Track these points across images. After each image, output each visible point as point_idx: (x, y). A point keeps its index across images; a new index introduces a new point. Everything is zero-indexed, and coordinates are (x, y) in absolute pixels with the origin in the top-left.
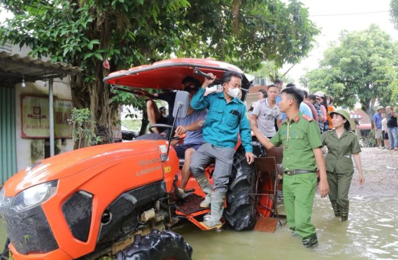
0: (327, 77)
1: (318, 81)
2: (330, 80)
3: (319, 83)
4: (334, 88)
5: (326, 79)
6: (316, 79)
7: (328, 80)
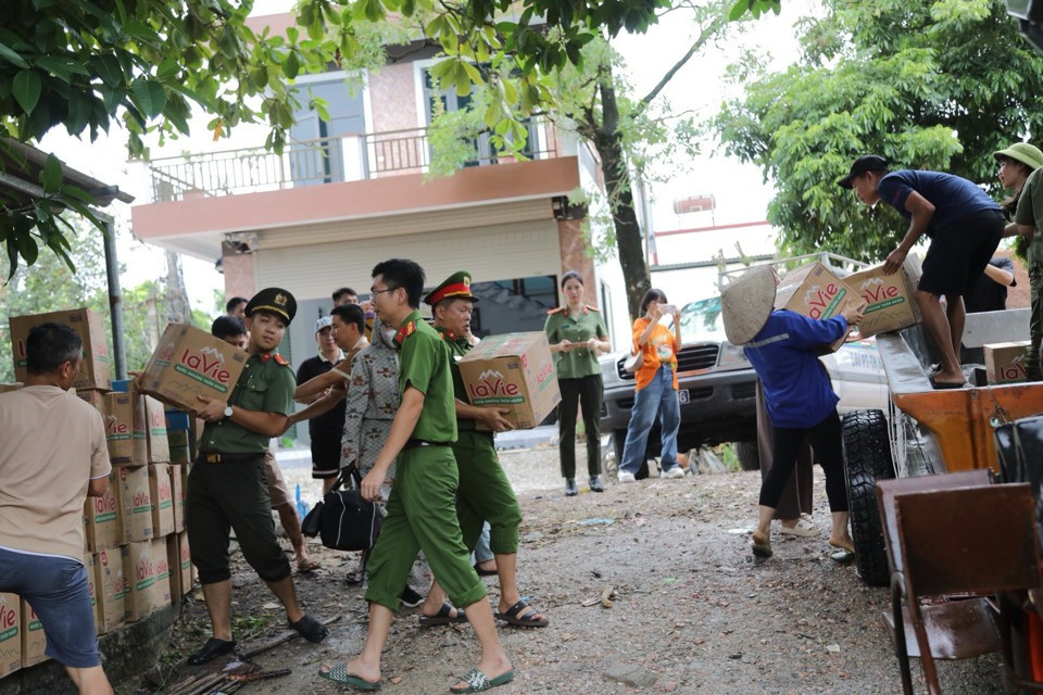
0: (869, 99)
1: (826, 122)
2: (888, 115)
3: (832, 130)
4: (905, 154)
5: (864, 112)
6: (815, 114)
7: (876, 116)
